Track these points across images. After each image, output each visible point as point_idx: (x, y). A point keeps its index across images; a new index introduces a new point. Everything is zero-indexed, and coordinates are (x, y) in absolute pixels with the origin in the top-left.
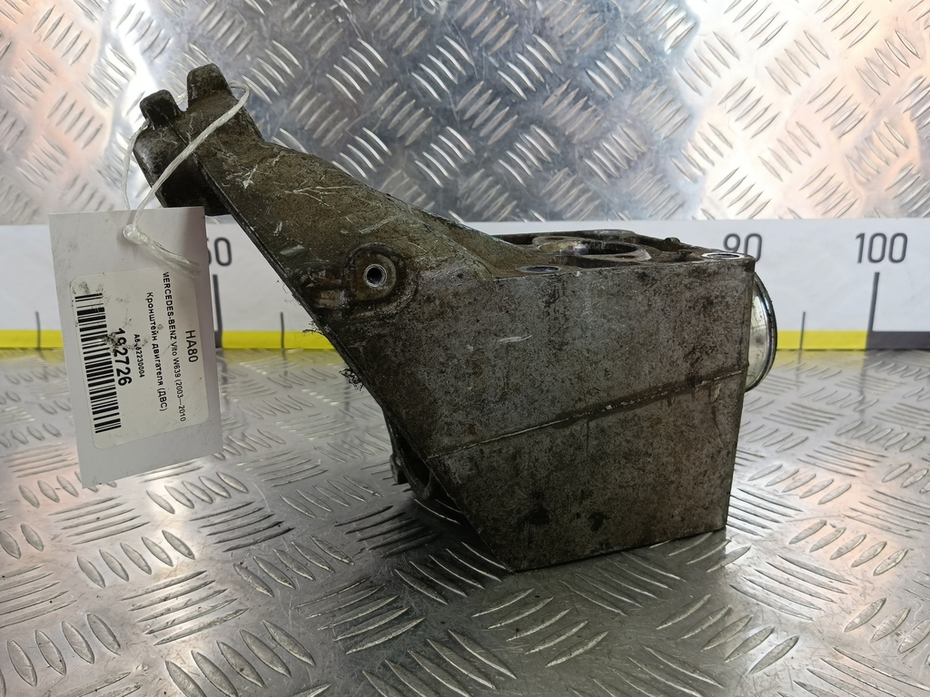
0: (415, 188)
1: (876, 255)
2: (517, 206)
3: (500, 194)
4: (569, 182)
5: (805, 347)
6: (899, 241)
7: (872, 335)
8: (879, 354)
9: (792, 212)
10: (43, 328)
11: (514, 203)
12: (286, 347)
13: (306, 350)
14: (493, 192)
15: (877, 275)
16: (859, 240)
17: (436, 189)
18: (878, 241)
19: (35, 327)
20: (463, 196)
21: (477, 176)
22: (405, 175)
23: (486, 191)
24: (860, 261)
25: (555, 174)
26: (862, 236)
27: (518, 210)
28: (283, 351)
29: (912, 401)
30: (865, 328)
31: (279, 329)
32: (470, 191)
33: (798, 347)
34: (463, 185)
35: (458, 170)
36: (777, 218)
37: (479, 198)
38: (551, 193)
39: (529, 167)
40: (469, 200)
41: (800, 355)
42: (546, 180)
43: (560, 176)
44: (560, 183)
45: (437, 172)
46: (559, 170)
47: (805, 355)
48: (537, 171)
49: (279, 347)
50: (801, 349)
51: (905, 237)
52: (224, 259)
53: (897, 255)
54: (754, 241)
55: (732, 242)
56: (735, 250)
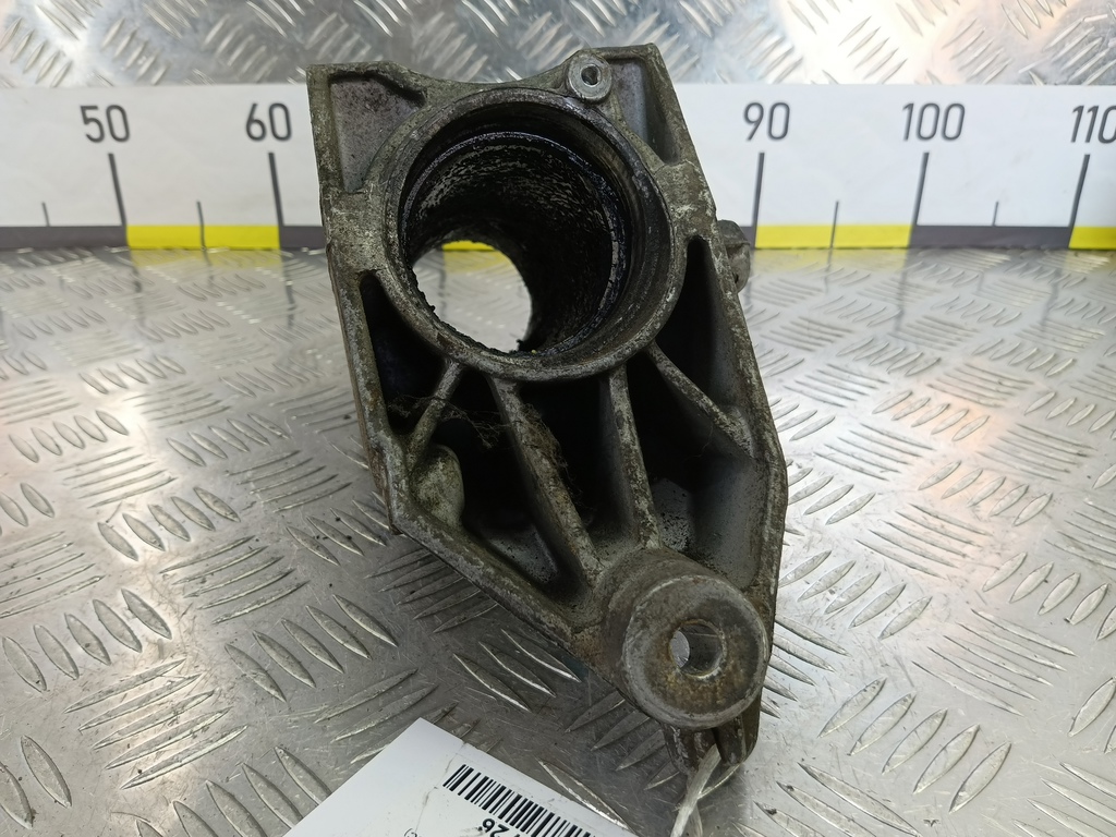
0: (357, 37)
1: (926, 131)
2: (488, 62)
3: (466, 45)
4: (553, 32)
5: (837, 244)
6: (955, 112)
7: (917, 230)
8: (921, 254)
9: (827, 74)
11: (485, 58)
12: (208, 244)
13: (232, 249)
14: (457, 43)
15: (926, 156)
16: (907, 112)
17: (383, 38)
18: (930, 112)
20: (418, 47)
21: (435, 20)
22: (343, 20)
23: (448, 42)
24: (907, 137)
25: (535, 19)
26: (910, 107)
27: (489, 68)
28: (204, 249)
29: (940, 314)
30: (908, 222)
31: (197, 222)
32: (426, 40)
33: (828, 244)
34: (418, 34)
35: (410, 12)
36: (809, 83)
37: (439, 51)
38: (530, 46)
39: (502, 10)
40: (427, 54)
41: (830, 254)
42: (523, 28)
43: (542, 21)
44: (541, 33)
45: (385, 16)
46: (540, 15)
47: (836, 254)
48: (510, 15)
49: (198, 244)
50: (831, 246)
51: (962, 107)
52: (120, 132)
53: (951, 131)
54: (780, 112)
55: (754, 114)
56: (758, 123)
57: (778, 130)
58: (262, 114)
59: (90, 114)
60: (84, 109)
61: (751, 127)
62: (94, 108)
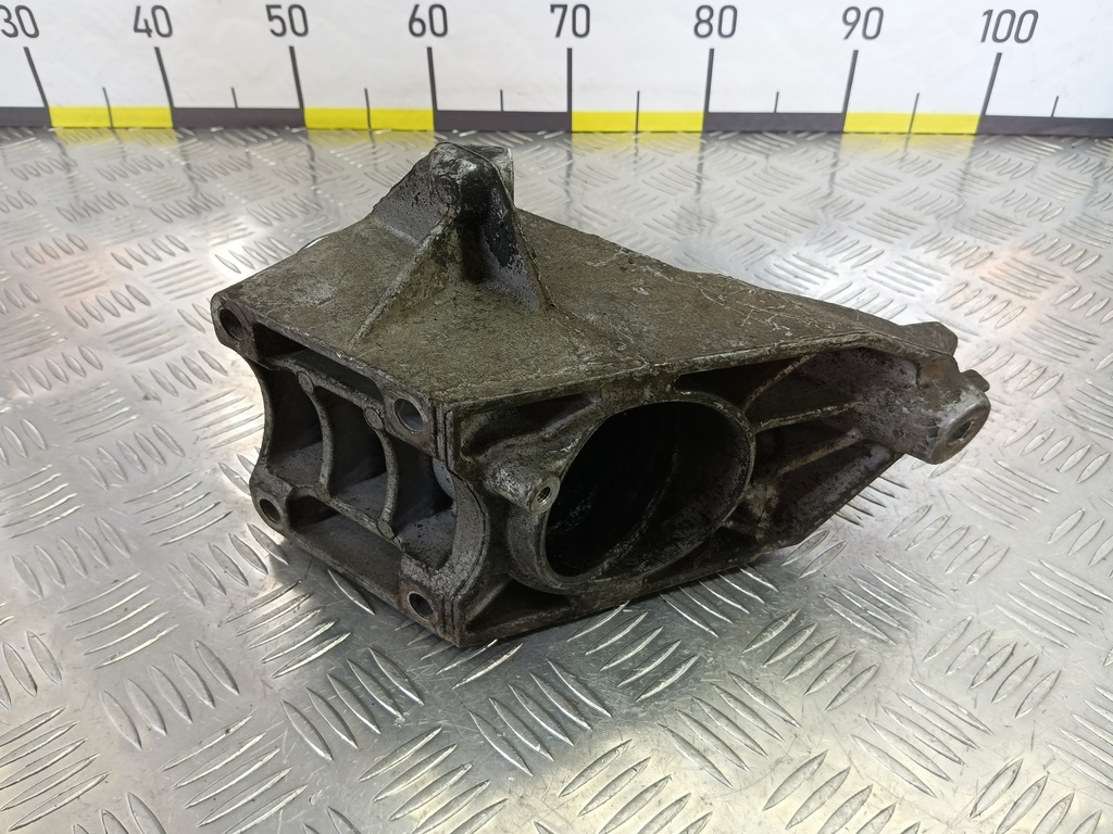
1: (1001, 34)
5: (914, 130)
6: (1029, 18)
7: (984, 118)
10: (113, 105)
12: (373, 126)
13: (394, 130)
15: (999, 56)
16: (986, 16)
18: (1007, 18)
19: (104, 105)
24: (983, 40)
26: (989, 13)
28: (371, 132)
30: (978, 112)
31: (365, 107)
33: (906, 130)
41: (908, 139)
47: (914, 139)
49: (366, 126)
50: (909, 132)
51: (1035, 14)
52: (300, 28)
53: (1023, 35)
54: (875, 16)
55: (852, 16)
56: (854, 25)
57: (871, 31)
58: (423, 14)
59: (274, 12)
60: (269, 8)
61: (849, 28)
62: (279, 7)
